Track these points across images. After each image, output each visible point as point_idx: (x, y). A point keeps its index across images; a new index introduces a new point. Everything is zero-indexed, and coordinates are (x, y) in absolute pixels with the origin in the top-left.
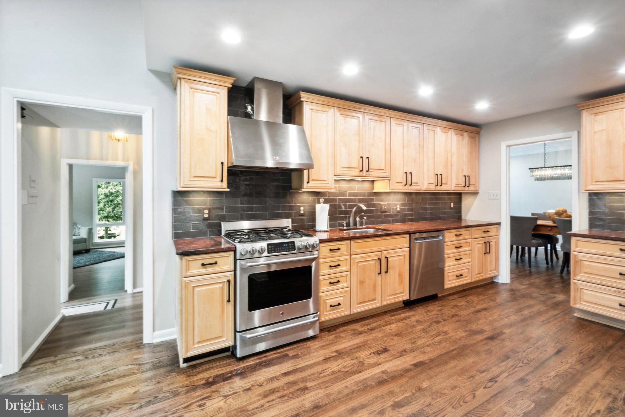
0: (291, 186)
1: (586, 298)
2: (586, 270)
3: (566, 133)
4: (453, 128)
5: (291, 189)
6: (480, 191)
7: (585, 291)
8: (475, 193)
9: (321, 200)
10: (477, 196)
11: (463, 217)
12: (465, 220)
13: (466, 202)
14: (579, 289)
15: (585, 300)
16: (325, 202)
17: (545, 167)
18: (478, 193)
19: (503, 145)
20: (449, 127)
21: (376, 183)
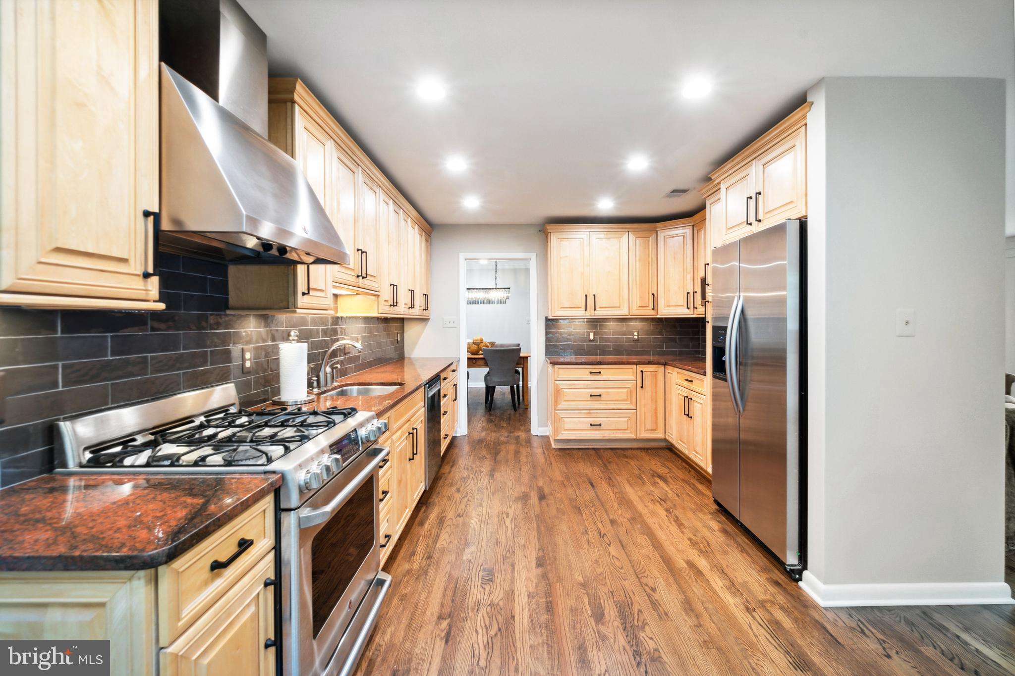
0: (226, 300)
1: (567, 426)
2: (566, 398)
3: (527, 254)
4: (419, 224)
5: (227, 307)
6: (431, 317)
7: (565, 419)
8: (424, 320)
9: (292, 333)
10: (427, 323)
11: (406, 355)
12: (410, 358)
13: (411, 331)
14: (560, 418)
15: (566, 429)
16: (301, 338)
17: (496, 288)
18: (429, 319)
19: (462, 256)
20: (416, 221)
21: (340, 300)
